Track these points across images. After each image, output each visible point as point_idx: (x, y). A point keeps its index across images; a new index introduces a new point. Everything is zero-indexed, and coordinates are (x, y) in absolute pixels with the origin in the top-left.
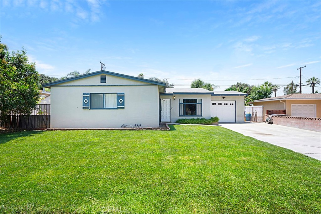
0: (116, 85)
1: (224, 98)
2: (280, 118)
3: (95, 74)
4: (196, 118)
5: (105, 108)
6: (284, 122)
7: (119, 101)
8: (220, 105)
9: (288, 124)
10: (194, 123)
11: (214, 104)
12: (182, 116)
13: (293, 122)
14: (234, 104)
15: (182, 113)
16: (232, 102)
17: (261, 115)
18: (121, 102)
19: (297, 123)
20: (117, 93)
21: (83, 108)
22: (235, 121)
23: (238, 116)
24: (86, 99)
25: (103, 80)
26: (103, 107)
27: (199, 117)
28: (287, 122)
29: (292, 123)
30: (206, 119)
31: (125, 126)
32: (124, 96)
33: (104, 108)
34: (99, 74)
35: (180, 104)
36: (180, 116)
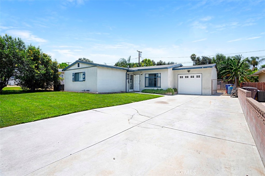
1: (189, 71)
4: (156, 88)
5: (79, 80)
10: (151, 92)
11: (181, 77)
12: (147, 87)
14: (201, 76)
15: (147, 85)
16: (198, 75)
18: (84, 77)
20: (83, 72)
21: (73, 81)
22: (200, 93)
23: (204, 88)
24: (73, 76)
27: (158, 88)
30: (164, 89)
32: (85, 74)
34: (77, 62)
35: (145, 77)
36: (145, 87)
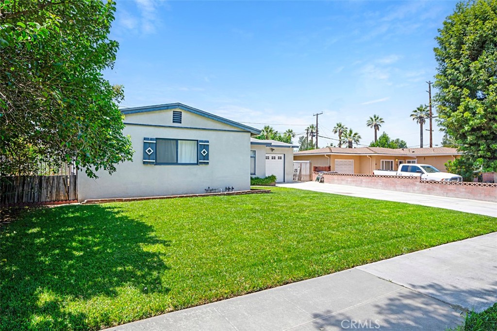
0: (197, 128)
1: (272, 150)
2: (332, 176)
3: (166, 108)
5: (179, 162)
6: (338, 180)
7: (202, 152)
8: (273, 160)
9: (343, 182)
13: (349, 179)
14: (283, 158)
16: (280, 156)
17: (308, 173)
18: (204, 155)
19: (354, 181)
20: (197, 141)
21: (144, 163)
22: (283, 181)
23: (287, 174)
24: (150, 148)
25: (177, 118)
26: (176, 162)
27: (252, 176)
28: (342, 180)
29: (347, 181)
30: (260, 177)
31: (211, 190)
32: (208, 145)
33: (177, 164)
34: (173, 108)
